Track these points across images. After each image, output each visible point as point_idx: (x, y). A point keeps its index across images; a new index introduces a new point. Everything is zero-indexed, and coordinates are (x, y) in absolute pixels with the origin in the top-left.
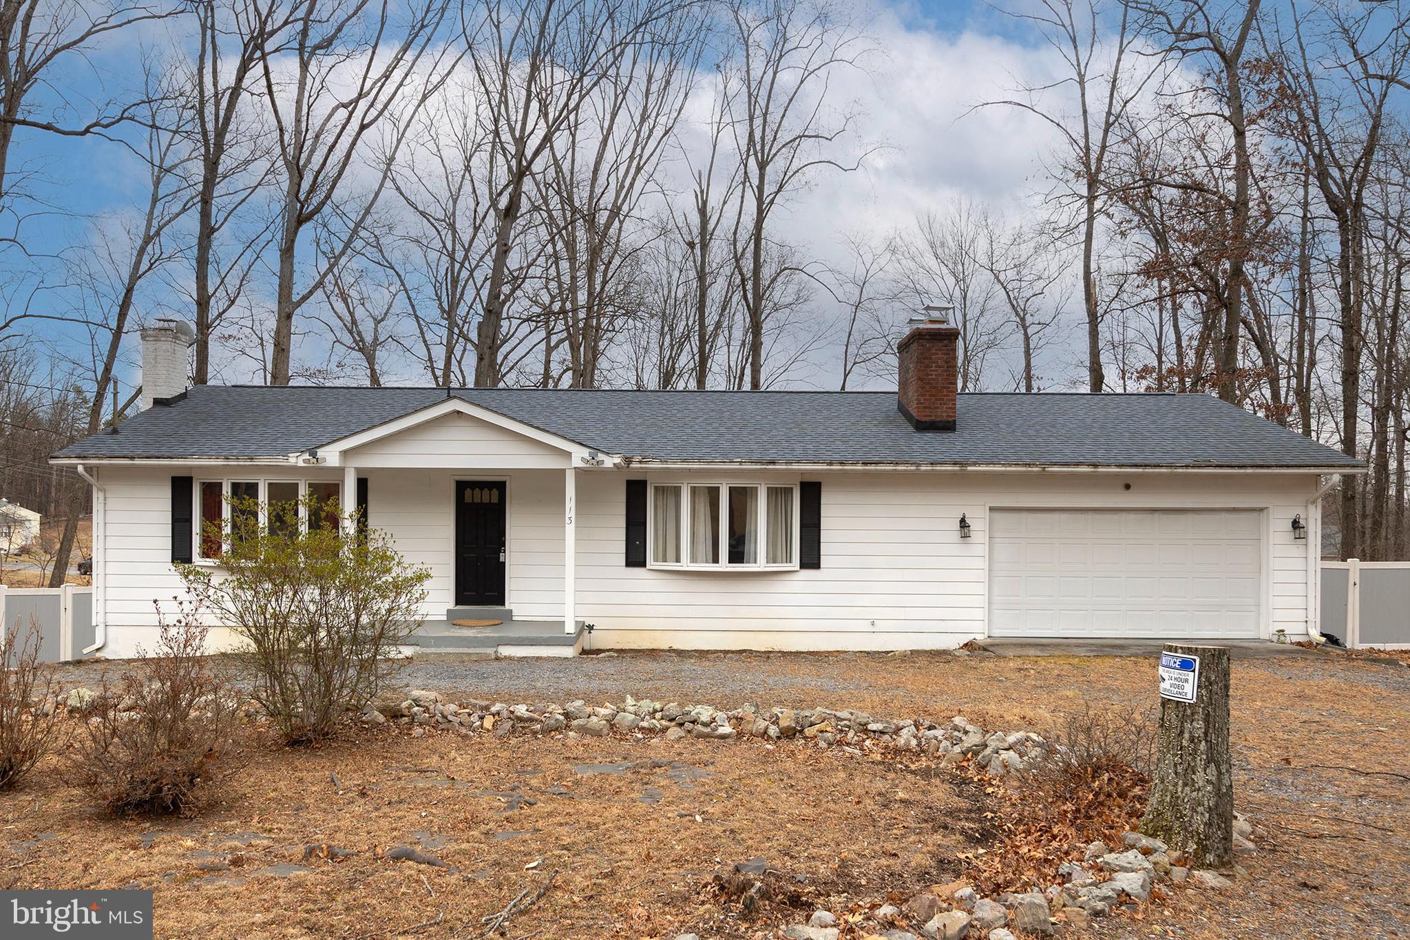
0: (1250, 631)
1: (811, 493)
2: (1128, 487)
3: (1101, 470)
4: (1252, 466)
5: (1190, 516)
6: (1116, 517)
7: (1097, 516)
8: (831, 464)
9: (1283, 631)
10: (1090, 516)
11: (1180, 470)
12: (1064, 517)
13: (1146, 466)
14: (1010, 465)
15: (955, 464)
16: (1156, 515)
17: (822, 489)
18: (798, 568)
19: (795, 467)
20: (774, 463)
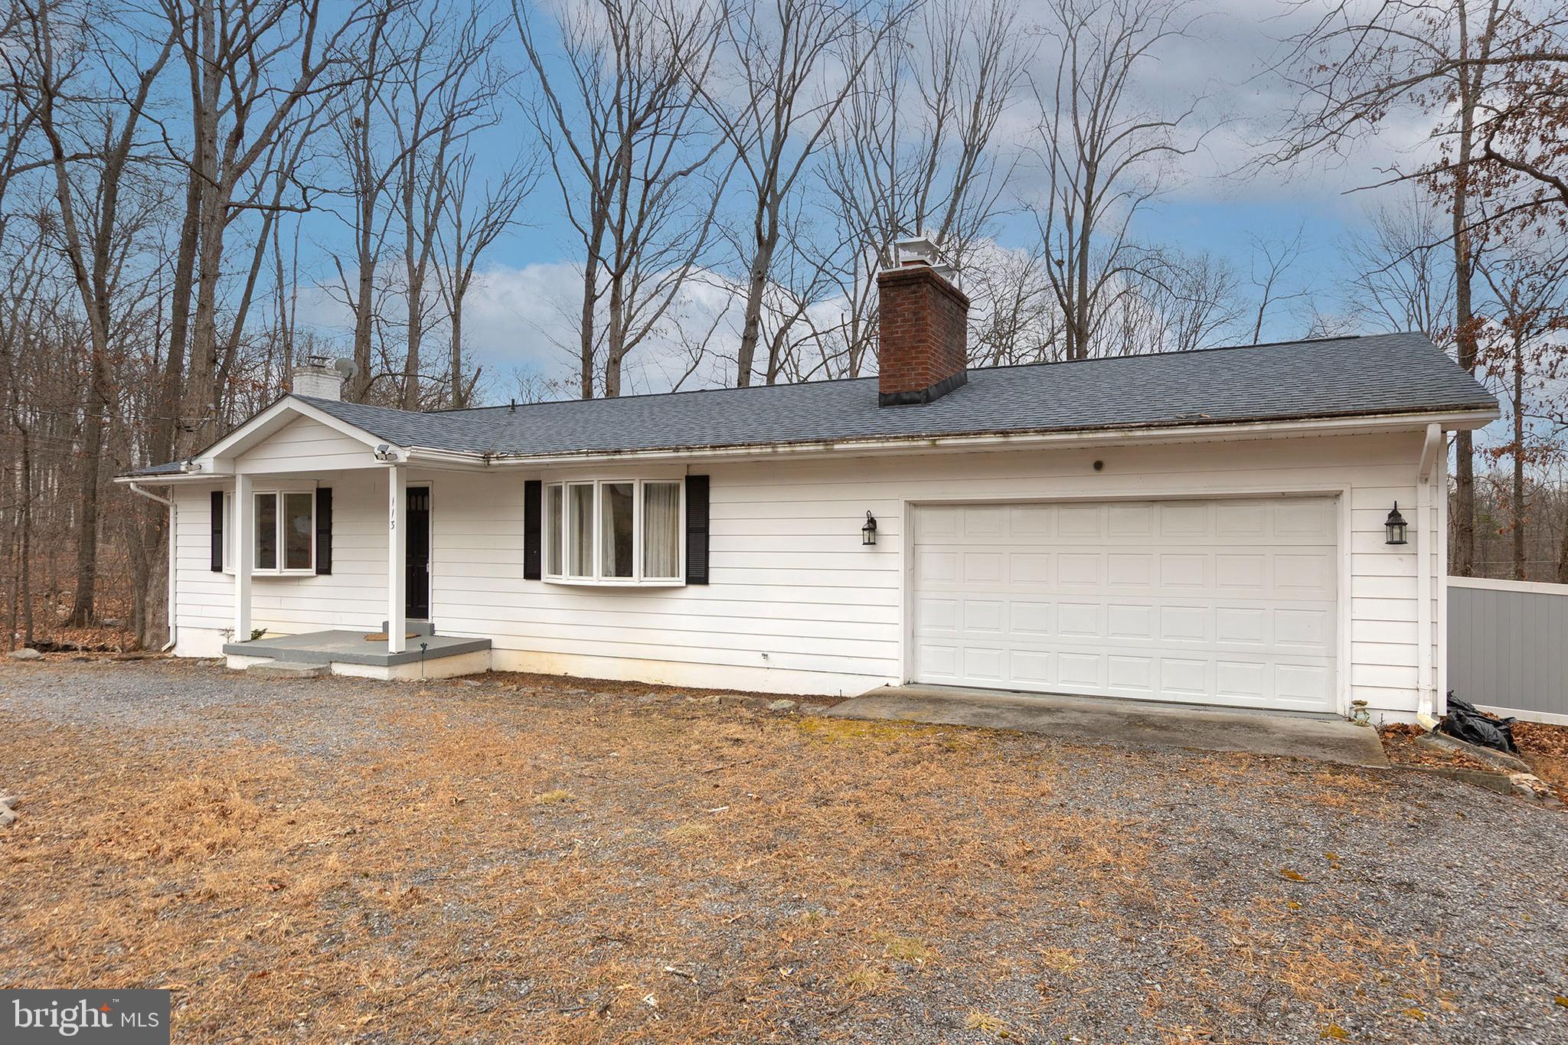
0: (1319, 699)
1: (698, 488)
2: (1098, 466)
3: (1014, 439)
4: (1263, 420)
5: (1212, 509)
6: (1090, 512)
7: (1065, 512)
8: (677, 450)
9: (1365, 704)
10: (1054, 512)
11: (1139, 433)
12: (1017, 513)
13: (1082, 429)
14: (887, 439)
15: (818, 441)
16: (1157, 509)
17: (711, 484)
18: (683, 584)
19: (641, 455)
20: (618, 452)
